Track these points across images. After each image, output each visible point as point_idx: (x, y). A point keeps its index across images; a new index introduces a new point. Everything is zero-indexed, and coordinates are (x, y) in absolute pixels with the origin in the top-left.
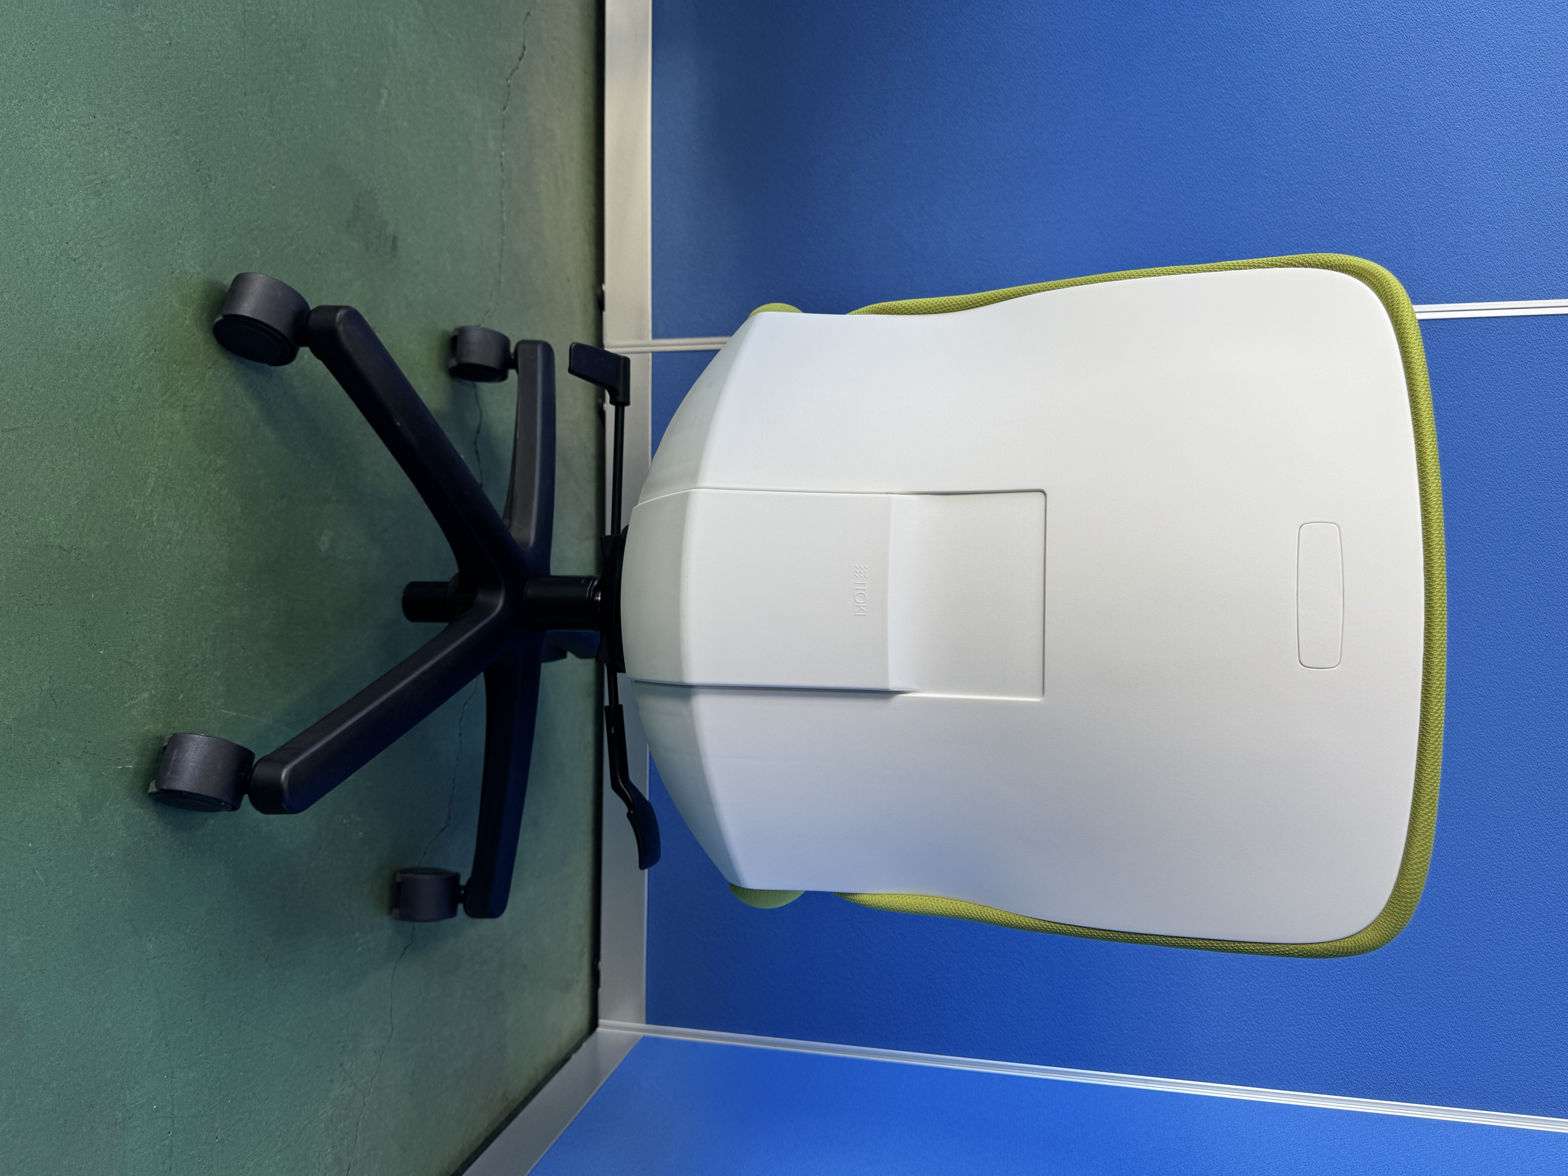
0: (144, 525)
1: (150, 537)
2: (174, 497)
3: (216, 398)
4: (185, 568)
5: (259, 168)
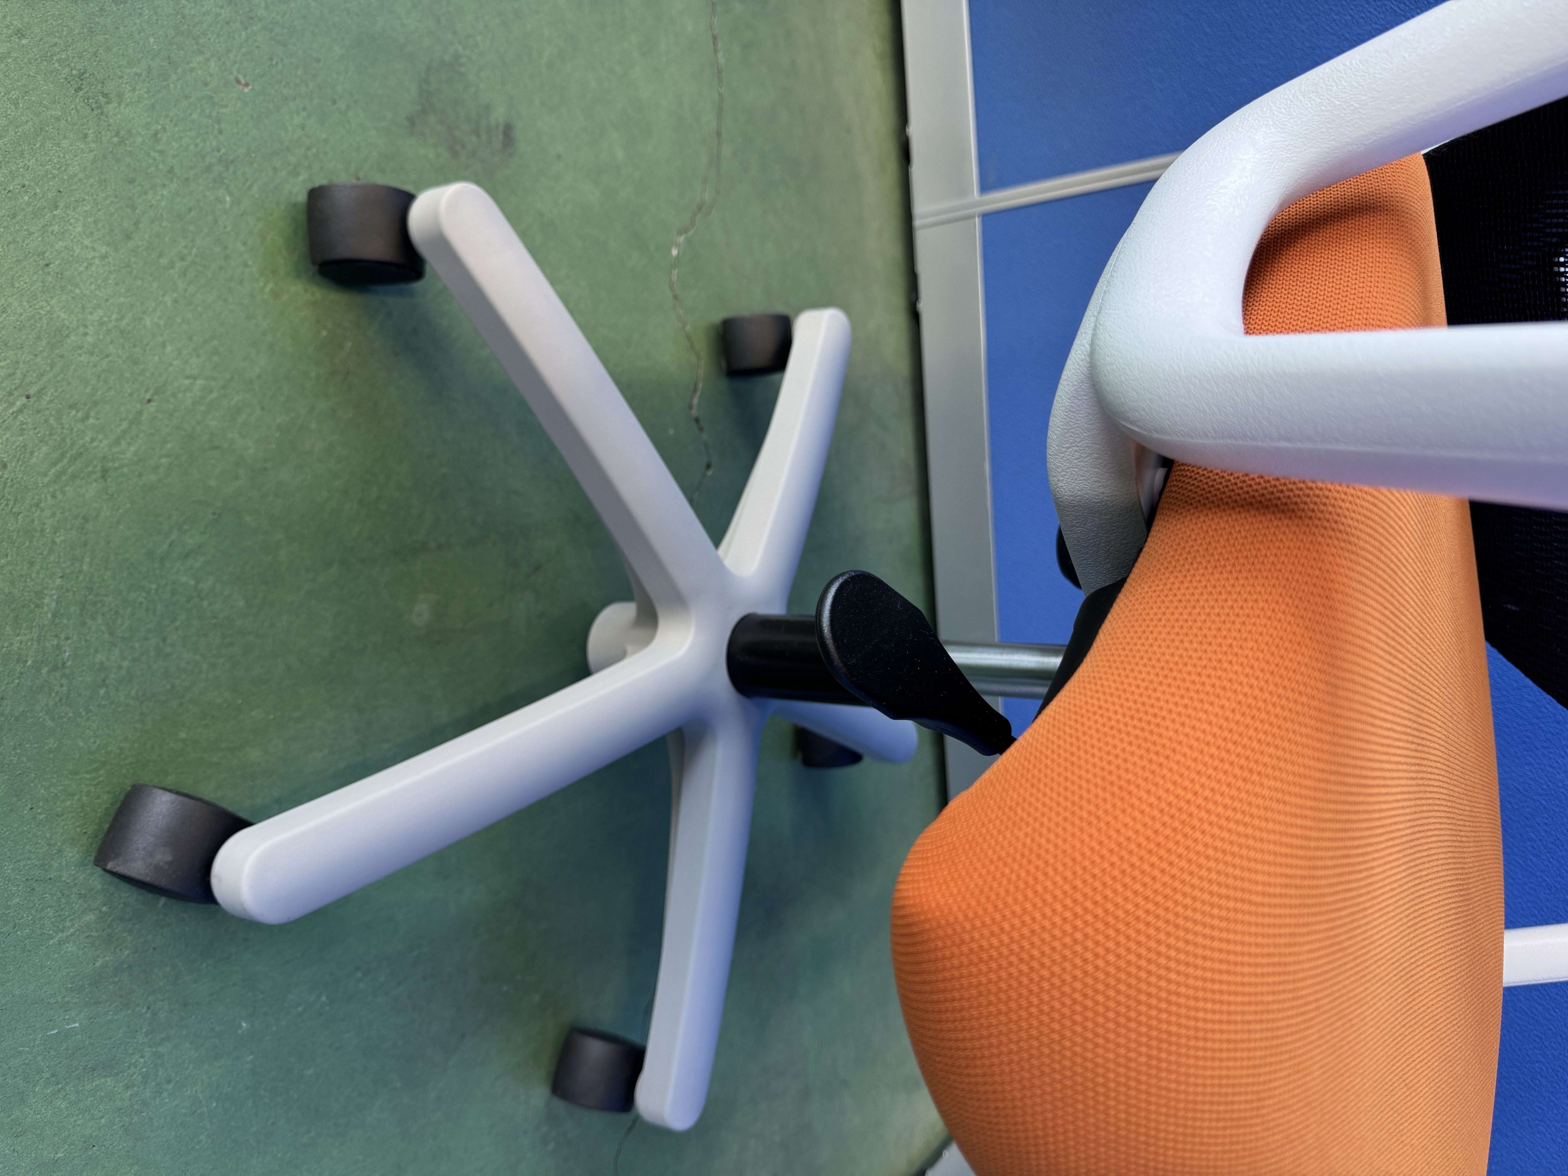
0: (45, 670)
1: (62, 686)
2: (103, 615)
3: (169, 446)
4: (142, 714)
5: (212, 64)
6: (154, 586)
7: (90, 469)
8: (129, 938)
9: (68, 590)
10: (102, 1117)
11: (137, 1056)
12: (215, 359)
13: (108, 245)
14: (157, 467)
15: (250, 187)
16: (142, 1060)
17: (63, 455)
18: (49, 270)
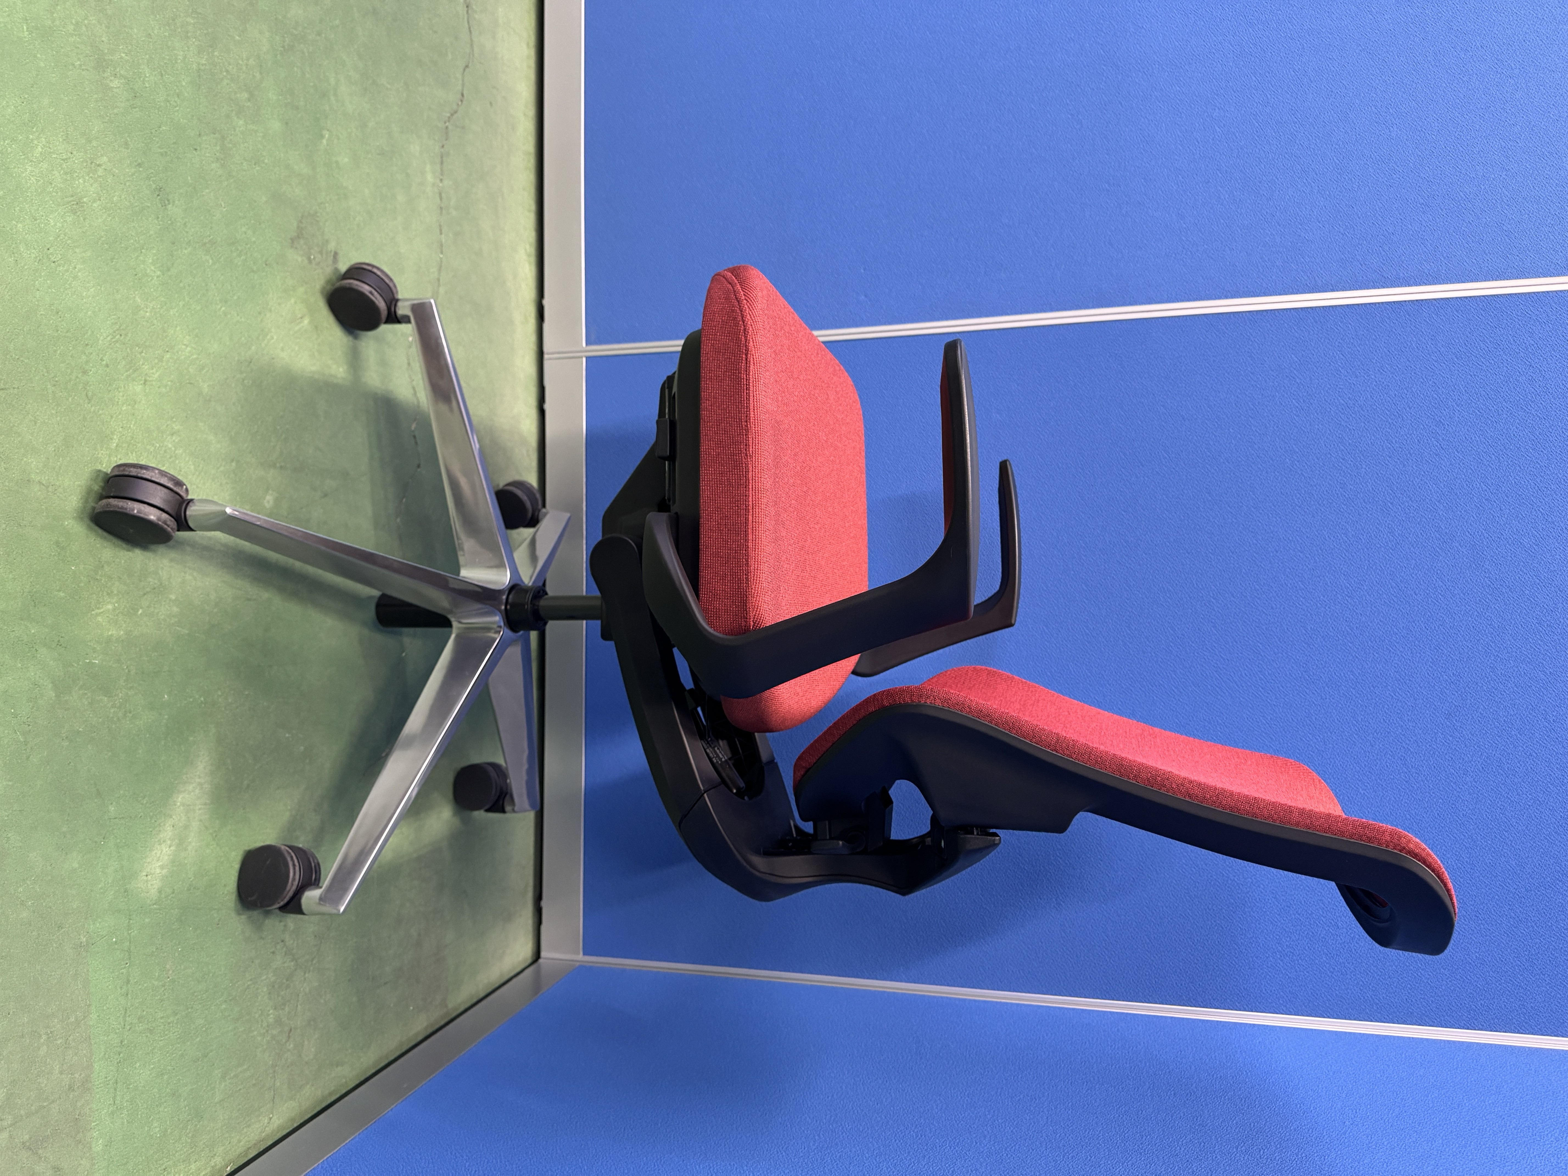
5: (212, 194)
6: (158, 445)
7: (140, 378)
8: (124, 625)
9: (123, 435)
10: (100, 718)
11: (119, 691)
12: (197, 339)
13: (161, 271)
14: (166, 386)
15: (220, 258)
16: (120, 695)
17: (131, 368)
18: (136, 277)
